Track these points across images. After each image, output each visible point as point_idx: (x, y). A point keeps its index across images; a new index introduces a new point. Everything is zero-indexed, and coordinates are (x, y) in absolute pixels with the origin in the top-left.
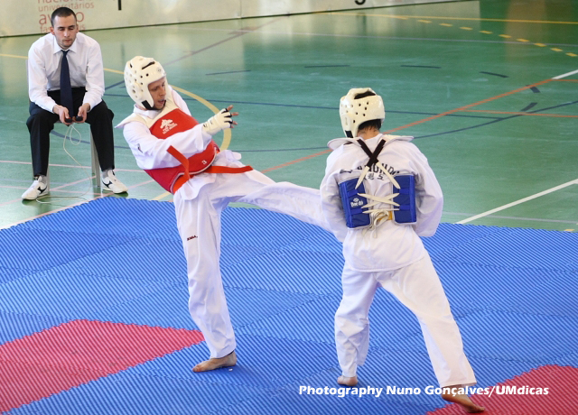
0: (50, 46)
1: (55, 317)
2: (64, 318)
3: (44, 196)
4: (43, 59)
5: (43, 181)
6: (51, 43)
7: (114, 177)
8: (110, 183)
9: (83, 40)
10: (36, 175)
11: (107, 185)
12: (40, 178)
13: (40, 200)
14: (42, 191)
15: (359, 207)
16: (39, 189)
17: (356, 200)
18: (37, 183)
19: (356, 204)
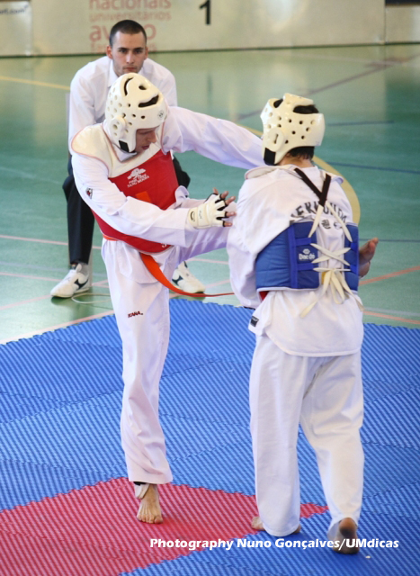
0: (102, 76)
1: (89, 471)
2: (103, 474)
3: (83, 294)
4: (91, 94)
5: (83, 271)
6: (105, 71)
7: (186, 271)
8: (180, 278)
9: (152, 69)
10: (73, 262)
11: (176, 282)
12: (79, 266)
13: (79, 299)
14: (81, 286)
15: (310, 261)
16: (77, 282)
17: (306, 251)
18: (74, 274)
19: (305, 257)
